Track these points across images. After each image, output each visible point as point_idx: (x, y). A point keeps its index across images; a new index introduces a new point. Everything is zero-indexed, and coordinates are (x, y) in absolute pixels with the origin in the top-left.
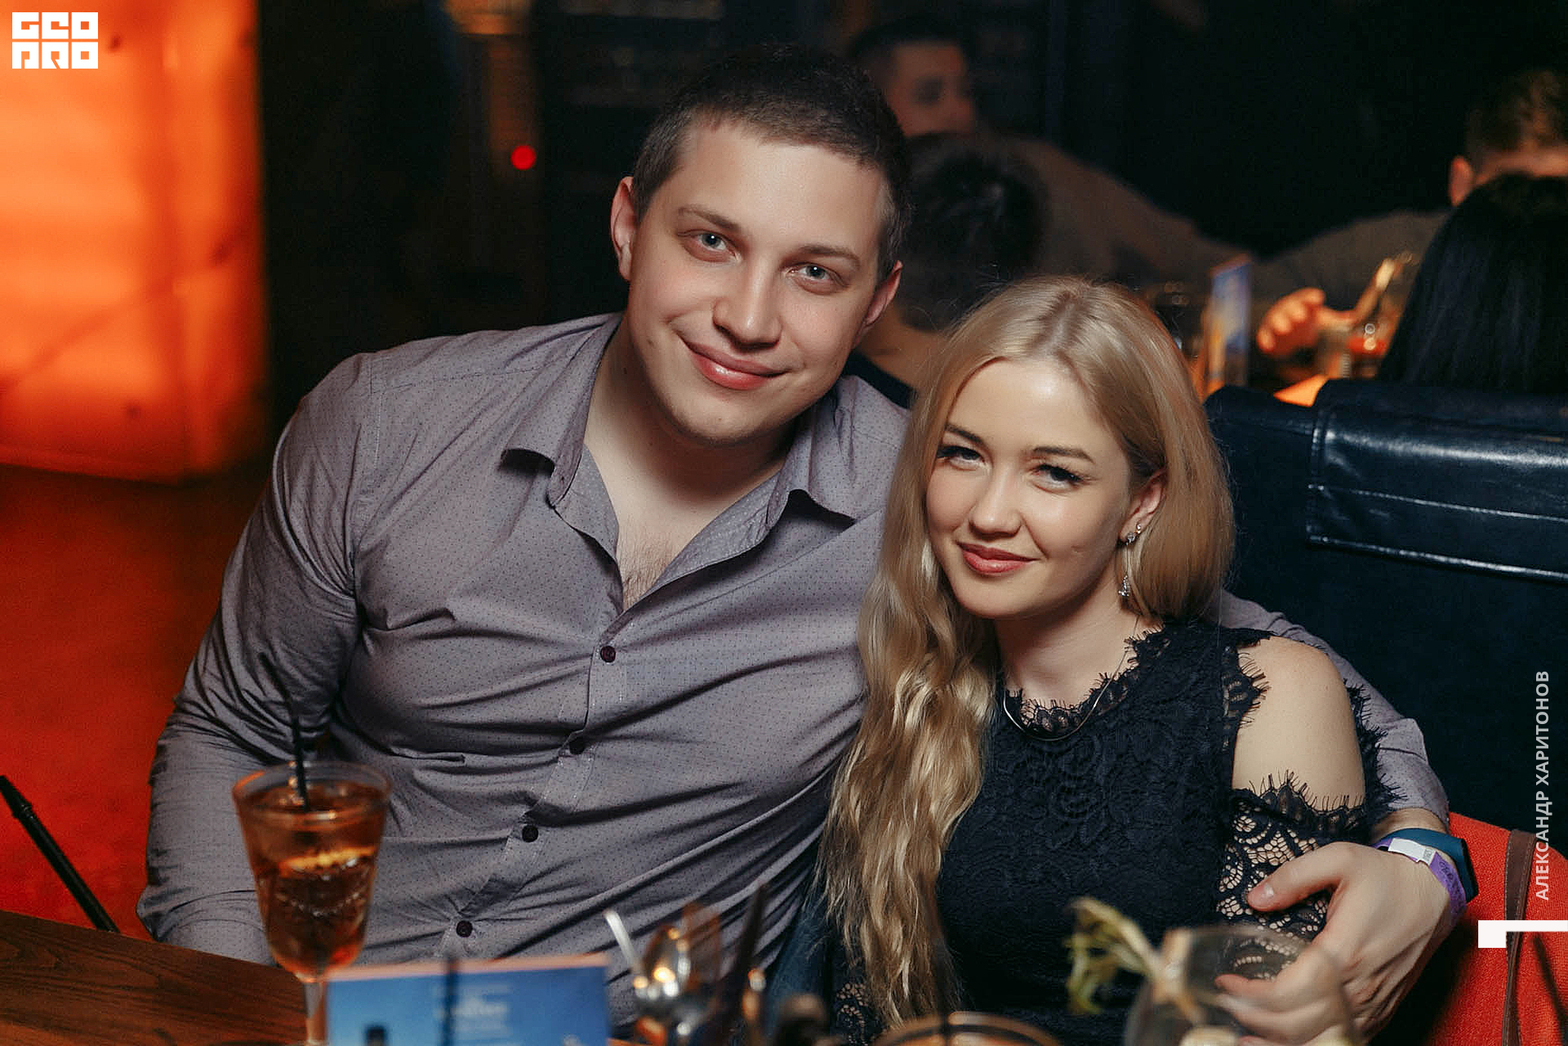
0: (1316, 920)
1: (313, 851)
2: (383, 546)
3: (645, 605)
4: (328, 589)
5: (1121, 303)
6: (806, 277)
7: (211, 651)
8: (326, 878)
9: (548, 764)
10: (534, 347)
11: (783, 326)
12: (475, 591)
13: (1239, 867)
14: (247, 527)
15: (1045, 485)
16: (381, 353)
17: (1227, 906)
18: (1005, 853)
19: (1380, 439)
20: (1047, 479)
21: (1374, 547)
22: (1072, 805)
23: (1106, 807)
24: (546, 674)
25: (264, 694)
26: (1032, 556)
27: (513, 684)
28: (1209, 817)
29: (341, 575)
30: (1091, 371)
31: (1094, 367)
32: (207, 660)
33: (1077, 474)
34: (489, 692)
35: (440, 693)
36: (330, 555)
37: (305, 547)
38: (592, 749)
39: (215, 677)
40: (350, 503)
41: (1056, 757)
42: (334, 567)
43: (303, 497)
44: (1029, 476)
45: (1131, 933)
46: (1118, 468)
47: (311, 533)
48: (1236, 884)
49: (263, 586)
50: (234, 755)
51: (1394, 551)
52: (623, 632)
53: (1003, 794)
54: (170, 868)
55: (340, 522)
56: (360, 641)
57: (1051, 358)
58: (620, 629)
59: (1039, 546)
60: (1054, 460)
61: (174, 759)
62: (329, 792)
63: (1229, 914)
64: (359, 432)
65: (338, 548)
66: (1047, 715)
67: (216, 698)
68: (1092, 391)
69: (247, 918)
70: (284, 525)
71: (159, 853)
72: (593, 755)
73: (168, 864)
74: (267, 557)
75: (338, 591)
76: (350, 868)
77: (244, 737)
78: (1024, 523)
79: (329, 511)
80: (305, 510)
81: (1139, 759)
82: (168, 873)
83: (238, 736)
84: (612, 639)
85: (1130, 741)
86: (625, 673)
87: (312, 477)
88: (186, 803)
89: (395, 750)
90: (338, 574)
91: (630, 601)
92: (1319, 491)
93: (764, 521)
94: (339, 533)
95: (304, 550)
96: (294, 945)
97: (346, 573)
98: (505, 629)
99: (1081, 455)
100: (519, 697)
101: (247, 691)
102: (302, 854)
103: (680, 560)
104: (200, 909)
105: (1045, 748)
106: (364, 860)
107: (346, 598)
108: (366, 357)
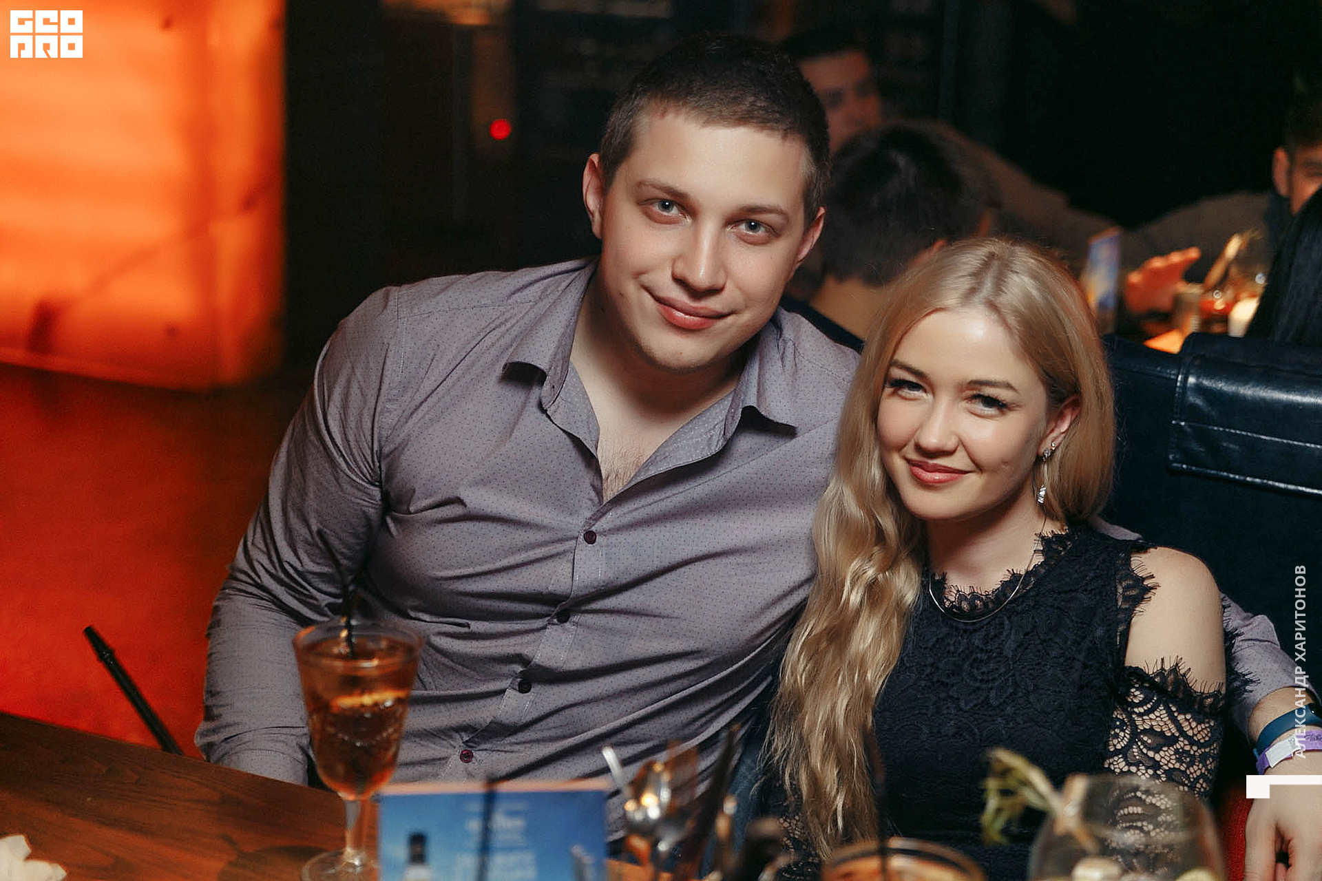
0: (1187, 782)
1: (359, 692)
2: (403, 445)
3: (621, 499)
4: (358, 480)
5: (1036, 260)
6: (745, 232)
7: (259, 530)
8: (368, 715)
9: (538, 630)
10: (531, 284)
11: (728, 274)
12: (483, 482)
13: (1127, 731)
14: (291, 427)
15: (979, 412)
16: (405, 287)
17: (1115, 763)
18: (924, 711)
19: (1233, 384)
20: (979, 407)
21: (1225, 474)
22: (983, 673)
23: (1014, 675)
24: (540, 552)
25: (302, 566)
26: (969, 469)
27: (512, 560)
28: (1100, 689)
29: (369, 469)
30: (1016, 316)
31: (1017, 312)
32: (254, 536)
33: (1004, 402)
34: (491, 567)
35: (452, 567)
36: (359, 451)
37: (339, 445)
38: (575, 618)
39: (263, 551)
40: (379, 409)
41: (971, 633)
42: (363, 462)
43: (338, 404)
44: (964, 404)
45: (1037, 778)
46: (1036, 397)
47: (345, 435)
48: (1123, 745)
49: (303, 477)
50: (274, 615)
51: (1242, 478)
52: (603, 520)
53: (923, 663)
54: (221, 706)
55: (369, 425)
56: (384, 524)
57: (982, 307)
58: (601, 517)
59: (973, 461)
60: (986, 391)
61: (227, 617)
62: (371, 645)
63: (1116, 770)
64: (387, 350)
65: (366, 446)
66: (966, 599)
67: (261, 568)
68: (1017, 332)
69: (285, 749)
70: (323, 426)
71: (213, 694)
72: (576, 624)
73: (221, 703)
74: (307, 451)
75: (365, 482)
76: (387, 708)
77: (284, 601)
78: (962, 443)
79: (361, 415)
80: (340, 414)
81: (1042, 637)
82: (221, 710)
83: (278, 599)
84: (594, 525)
85: (1035, 622)
86: (604, 554)
87: (348, 387)
88: (236, 654)
89: (412, 614)
90: (366, 467)
91: (609, 495)
92: (1181, 425)
93: (722, 433)
94: (368, 433)
95: (338, 447)
96: (340, 769)
97: (372, 467)
98: (506, 515)
99: (1008, 386)
100: (516, 571)
101: (289, 563)
102: (350, 694)
103: (651, 461)
104: (247, 740)
105: (961, 626)
106: (399, 701)
107: (372, 487)
108: (395, 291)
